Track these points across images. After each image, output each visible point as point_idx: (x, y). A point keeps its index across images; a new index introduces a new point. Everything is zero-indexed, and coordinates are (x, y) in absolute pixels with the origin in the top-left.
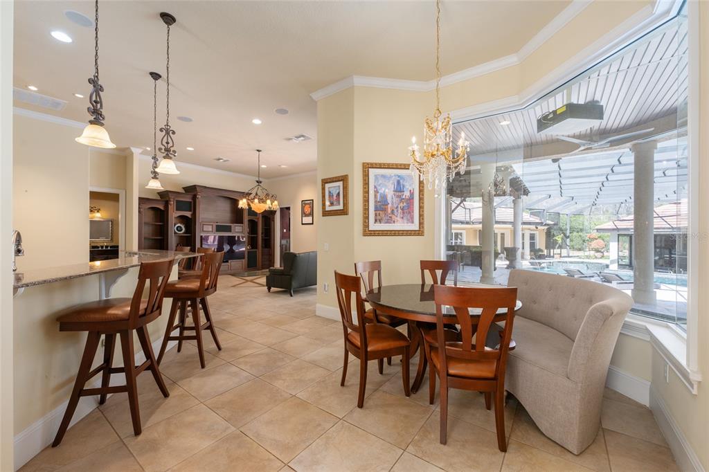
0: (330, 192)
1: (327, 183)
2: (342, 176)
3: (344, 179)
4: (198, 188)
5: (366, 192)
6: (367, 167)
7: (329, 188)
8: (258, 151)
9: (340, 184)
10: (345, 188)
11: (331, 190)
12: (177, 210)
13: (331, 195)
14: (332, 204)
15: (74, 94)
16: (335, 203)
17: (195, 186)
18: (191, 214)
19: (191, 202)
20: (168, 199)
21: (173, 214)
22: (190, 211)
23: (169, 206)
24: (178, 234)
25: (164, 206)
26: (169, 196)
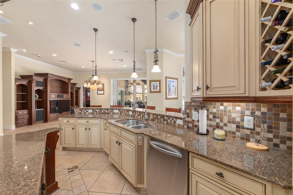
0: (153, 85)
1: (152, 82)
2: (159, 80)
3: (159, 81)
4: (49, 75)
5: (166, 86)
6: (166, 78)
7: (153, 83)
8: (92, 61)
9: (158, 83)
10: (160, 84)
11: (154, 84)
12: (37, 86)
13: (154, 86)
14: (154, 89)
15: (28, 22)
16: (156, 89)
17: (48, 73)
18: (44, 89)
19: (43, 82)
20: (31, 79)
21: (35, 88)
22: (43, 87)
23: (32, 83)
24: (35, 99)
25: (28, 84)
26: (32, 78)
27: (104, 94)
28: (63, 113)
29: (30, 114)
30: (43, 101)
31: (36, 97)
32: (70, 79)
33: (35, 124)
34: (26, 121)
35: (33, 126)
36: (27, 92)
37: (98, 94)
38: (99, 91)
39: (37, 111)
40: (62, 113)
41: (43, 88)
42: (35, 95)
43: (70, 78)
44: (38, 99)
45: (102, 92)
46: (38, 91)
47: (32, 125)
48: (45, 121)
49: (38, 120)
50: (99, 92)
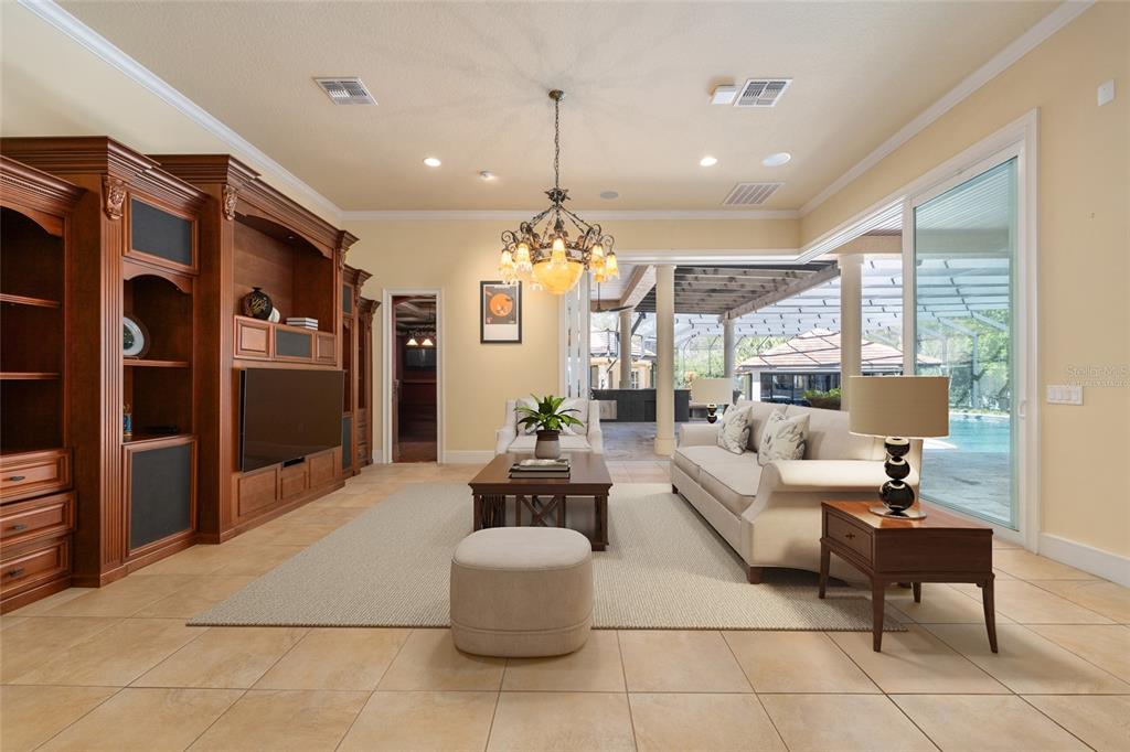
12: (136, 247)
17: (228, 159)
18: (188, 277)
19: (188, 223)
20: (89, 181)
21: (122, 265)
22: (188, 262)
23: (103, 217)
24: (125, 358)
25: (58, 217)
26: (105, 172)
27: (519, 341)
28: (307, 457)
29: (79, 483)
30: (183, 374)
31: (127, 346)
32: (341, 239)
33: (126, 573)
34: (36, 554)
35: (102, 589)
36: (49, 286)
37: (483, 341)
38: (492, 323)
39: (137, 455)
40: (302, 460)
41: (182, 267)
42: (126, 330)
43: (343, 232)
44: (141, 356)
45: (509, 331)
46: (144, 295)
47: (95, 583)
48: (198, 529)
49: (145, 530)
50: (493, 331)
